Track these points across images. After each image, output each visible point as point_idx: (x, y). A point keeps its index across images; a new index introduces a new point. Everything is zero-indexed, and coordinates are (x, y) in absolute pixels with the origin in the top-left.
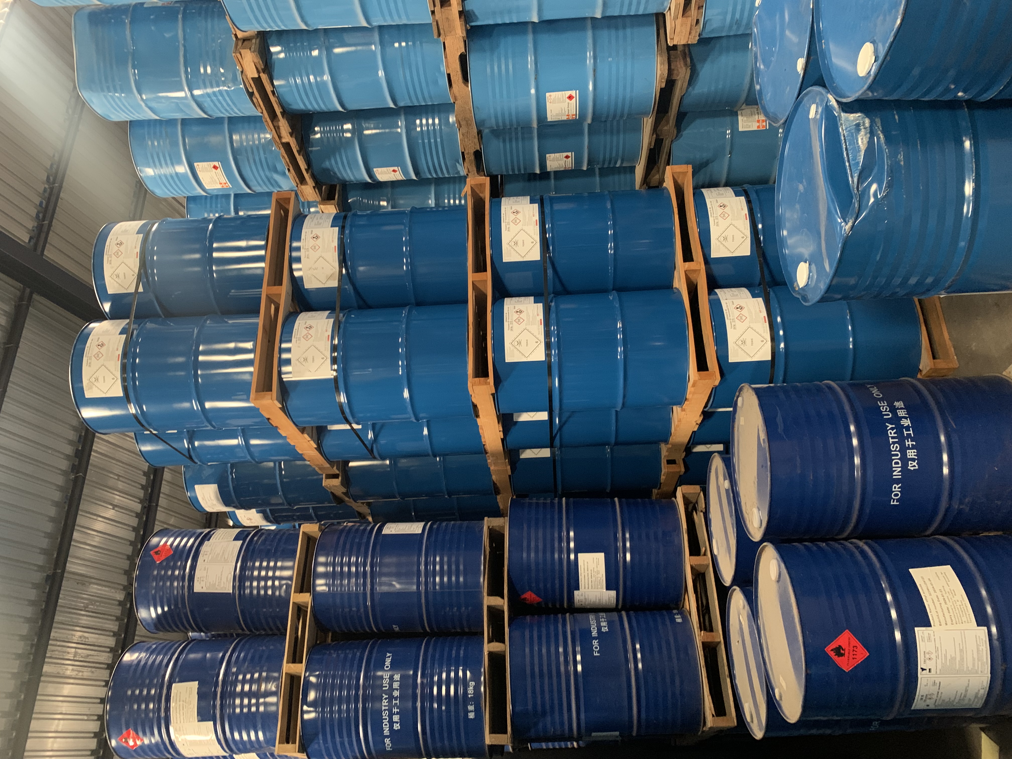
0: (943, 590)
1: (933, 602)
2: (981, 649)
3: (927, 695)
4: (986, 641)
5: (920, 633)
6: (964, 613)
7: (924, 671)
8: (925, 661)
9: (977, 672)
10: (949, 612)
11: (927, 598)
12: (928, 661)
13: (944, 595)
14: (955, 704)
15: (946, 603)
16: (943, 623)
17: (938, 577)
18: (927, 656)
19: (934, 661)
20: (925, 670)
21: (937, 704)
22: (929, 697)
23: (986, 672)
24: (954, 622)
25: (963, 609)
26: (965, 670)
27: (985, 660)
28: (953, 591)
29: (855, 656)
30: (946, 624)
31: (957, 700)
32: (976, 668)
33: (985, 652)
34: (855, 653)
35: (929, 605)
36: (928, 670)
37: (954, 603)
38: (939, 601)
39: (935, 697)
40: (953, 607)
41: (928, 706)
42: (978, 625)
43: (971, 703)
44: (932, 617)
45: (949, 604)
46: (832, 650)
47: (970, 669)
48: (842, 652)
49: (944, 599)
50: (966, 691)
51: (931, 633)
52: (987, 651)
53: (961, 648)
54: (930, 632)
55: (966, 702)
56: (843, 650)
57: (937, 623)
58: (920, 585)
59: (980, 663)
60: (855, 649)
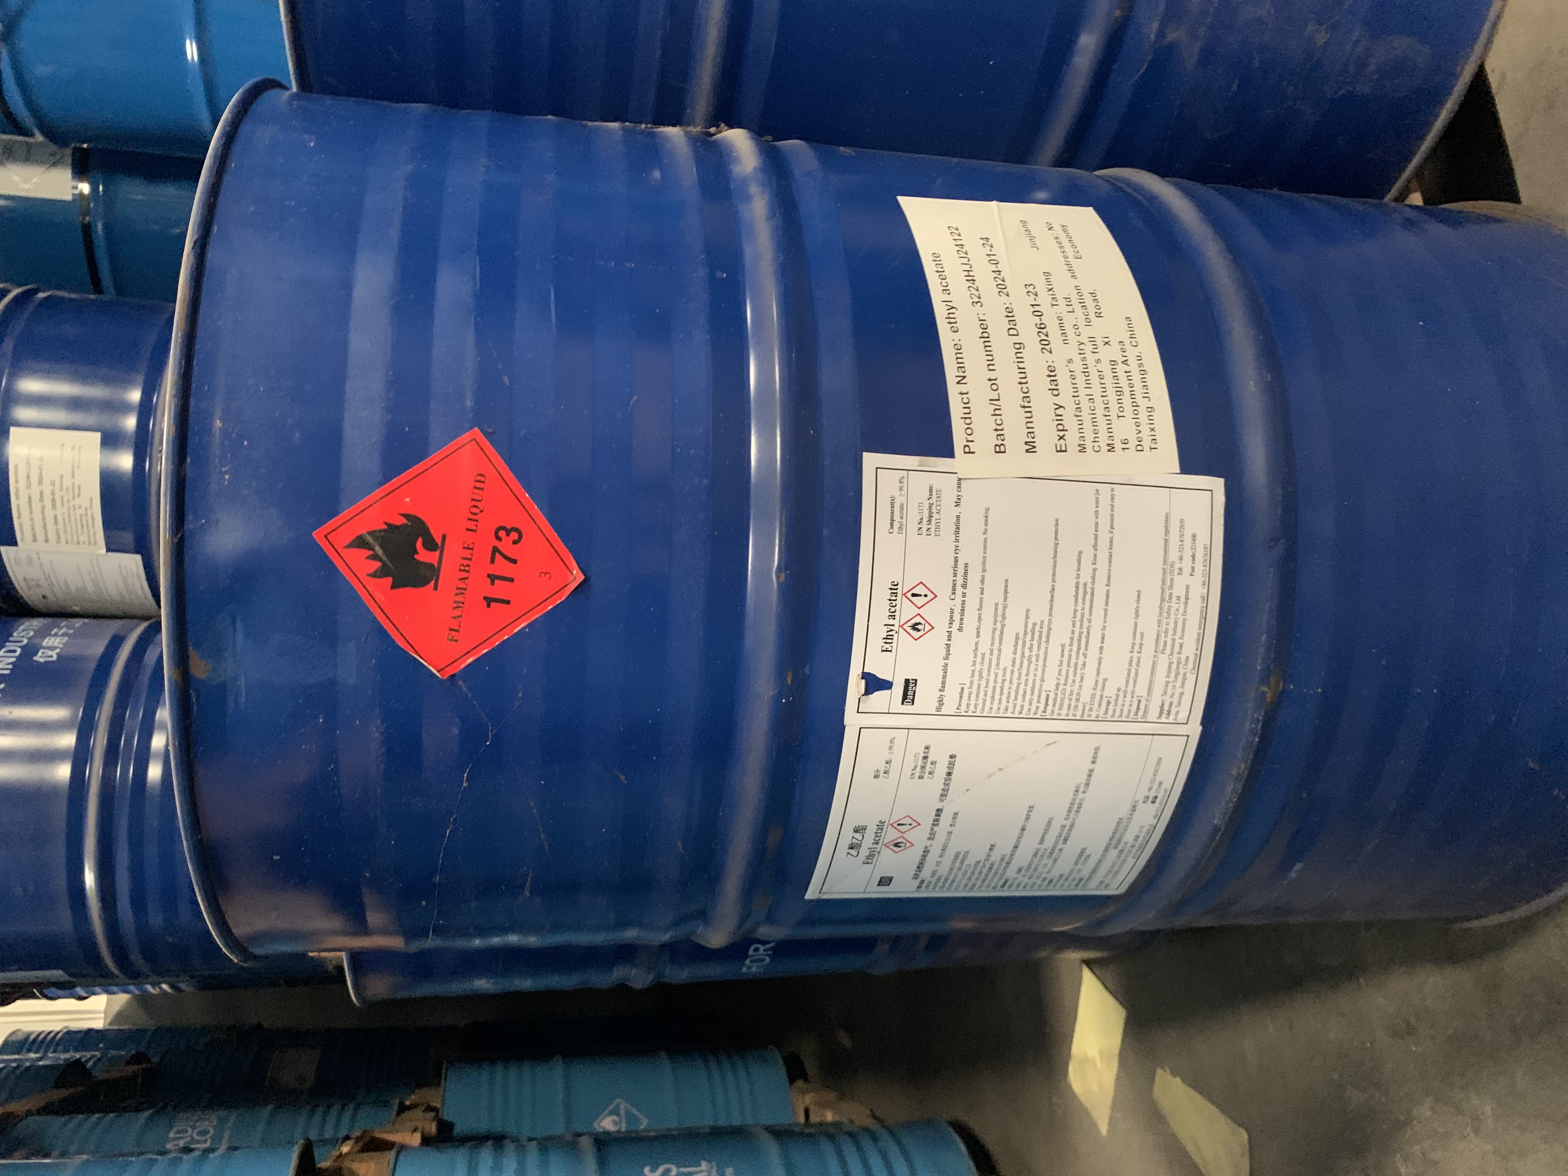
0: (1042, 289)
1: (985, 337)
2: (1179, 590)
3: (881, 826)
4: (1209, 550)
5: (889, 483)
6: (1126, 399)
7: (879, 696)
8: (888, 638)
9: (1139, 713)
10: (1055, 391)
11: (958, 315)
12: (903, 639)
13: (1045, 308)
14: (1011, 873)
15: (1045, 344)
16: (1015, 438)
17: (1032, 239)
18: (907, 611)
19: (935, 640)
20: (886, 685)
21: (926, 873)
22: (891, 835)
23: (1182, 717)
24: (1072, 438)
25: (1124, 382)
26: (1086, 697)
27: (1190, 650)
28: (1088, 299)
29: (500, 590)
30: (1031, 448)
31: (1023, 857)
32: (1141, 690)
33: (1195, 605)
34: (501, 567)
35: (958, 348)
36: (898, 690)
37: (1088, 348)
38: (1011, 329)
39: (918, 837)
40: (1078, 367)
41: (885, 881)
42: (1187, 467)
43: (1086, 872)
44: (966, 405)
45: (1061, 353)
46: (360, 543)
47: (1111, 691)
48: (424, 556)
49: (1041, 327)
50: (1075, 807)
51: (946, 485)
52: (1206, 599)
53: (1085, 577)
54: (939, 481)
55: (1065, 864)
56: (431, 545)
57: (985, 438)
58: (936, 257)
59: (1163, 661)
60: (505, 545)
